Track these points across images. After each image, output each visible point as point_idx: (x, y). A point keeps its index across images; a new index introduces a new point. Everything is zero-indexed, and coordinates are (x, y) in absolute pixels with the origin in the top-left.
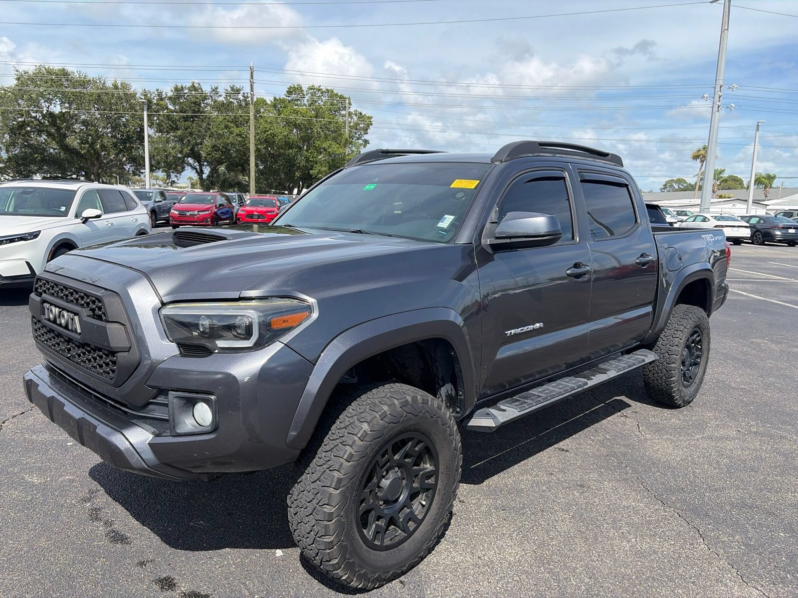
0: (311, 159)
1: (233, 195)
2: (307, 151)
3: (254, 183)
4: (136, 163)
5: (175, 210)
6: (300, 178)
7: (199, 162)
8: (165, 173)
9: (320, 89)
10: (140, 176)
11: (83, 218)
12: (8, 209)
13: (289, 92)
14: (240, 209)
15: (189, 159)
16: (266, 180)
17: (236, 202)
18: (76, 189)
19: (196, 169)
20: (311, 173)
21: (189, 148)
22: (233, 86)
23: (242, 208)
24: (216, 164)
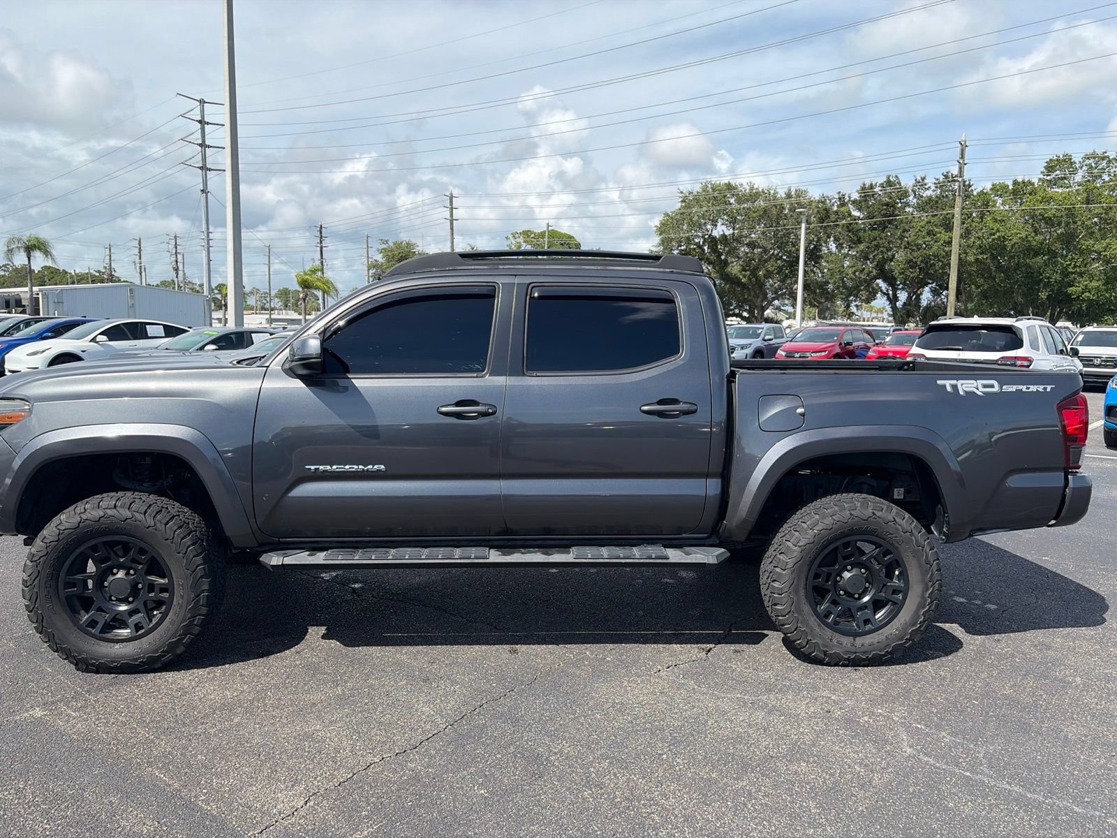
0: (1071, 270)
5: (783, 350)
7: (893, 285)
9: (1106, 157)
13: (1050, 168)
15: (879, 281)
19: (888, 295)
22: (947, 173)
24: (917, 287)
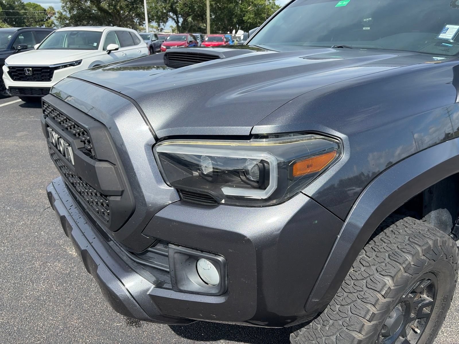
0: (244, 10)
1: (198, 35)
2: (241, 4)
3: (209, 27)
4: (140, 17)
5: (164, 46)
6: (237, 23)
7: (176, 15)
8: (157, 23)
10: (143, 26)
11: (108, 50)
12: (64, 46)
14: (202, 44)
15: (171, 13)
16: (216, 25)
17: (199, 39)
18: (102, 31)
19: (175, 20)
20: (243, 19)
21: (170, 5)
23: (203, 43)
24: (187, 16)
